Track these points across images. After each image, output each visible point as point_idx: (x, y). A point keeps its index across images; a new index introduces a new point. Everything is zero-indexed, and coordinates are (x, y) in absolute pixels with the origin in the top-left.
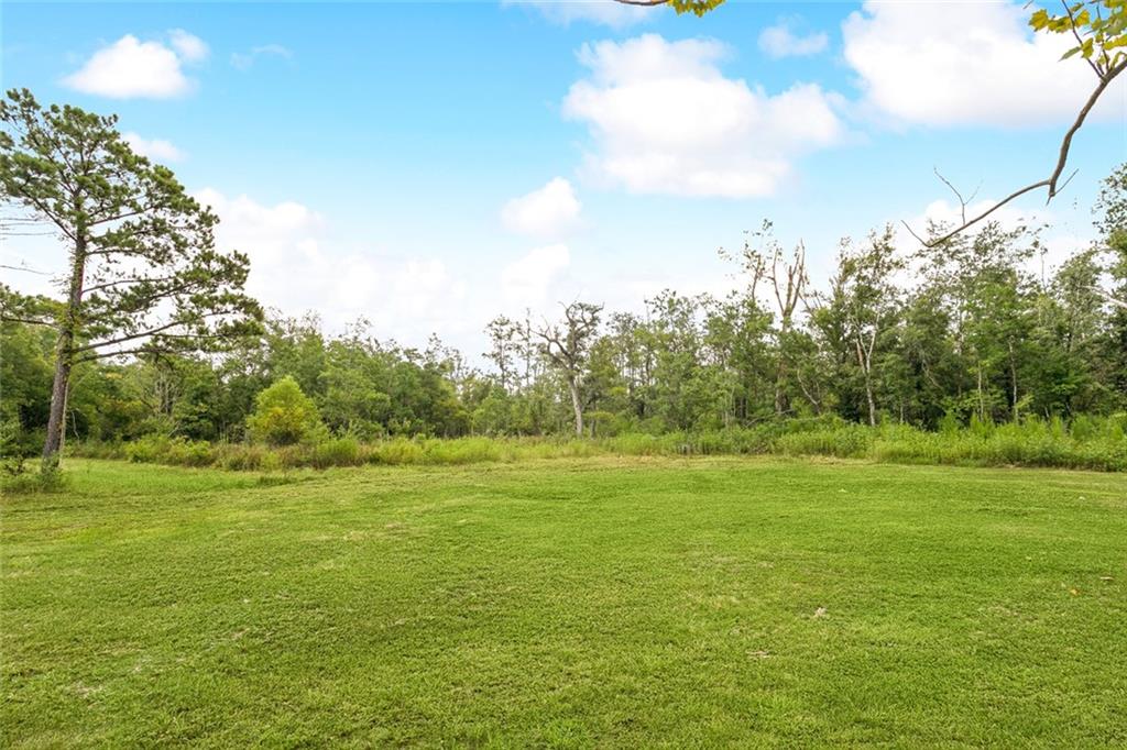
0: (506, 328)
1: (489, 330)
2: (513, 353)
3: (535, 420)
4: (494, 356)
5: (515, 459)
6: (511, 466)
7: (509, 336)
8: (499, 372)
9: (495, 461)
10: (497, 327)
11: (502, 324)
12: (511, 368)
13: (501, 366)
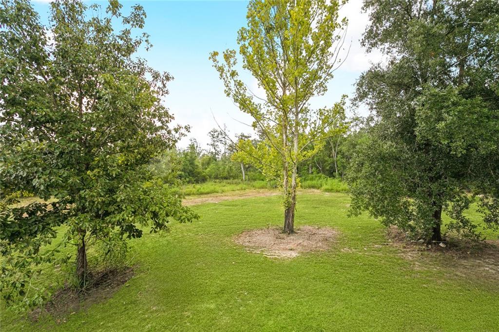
0: (216, 134)
1: (209, 134)
2: (219, 143)
3: (229, 174)
4: (212, 145)
5: (223, 192)
6: (222, 194)
7: (218, 137)
8: (214, 151)
9: (217, 192)
10: (213, 133)
11: (215, 132)
12: (218, 150)
13: (215, 149)
